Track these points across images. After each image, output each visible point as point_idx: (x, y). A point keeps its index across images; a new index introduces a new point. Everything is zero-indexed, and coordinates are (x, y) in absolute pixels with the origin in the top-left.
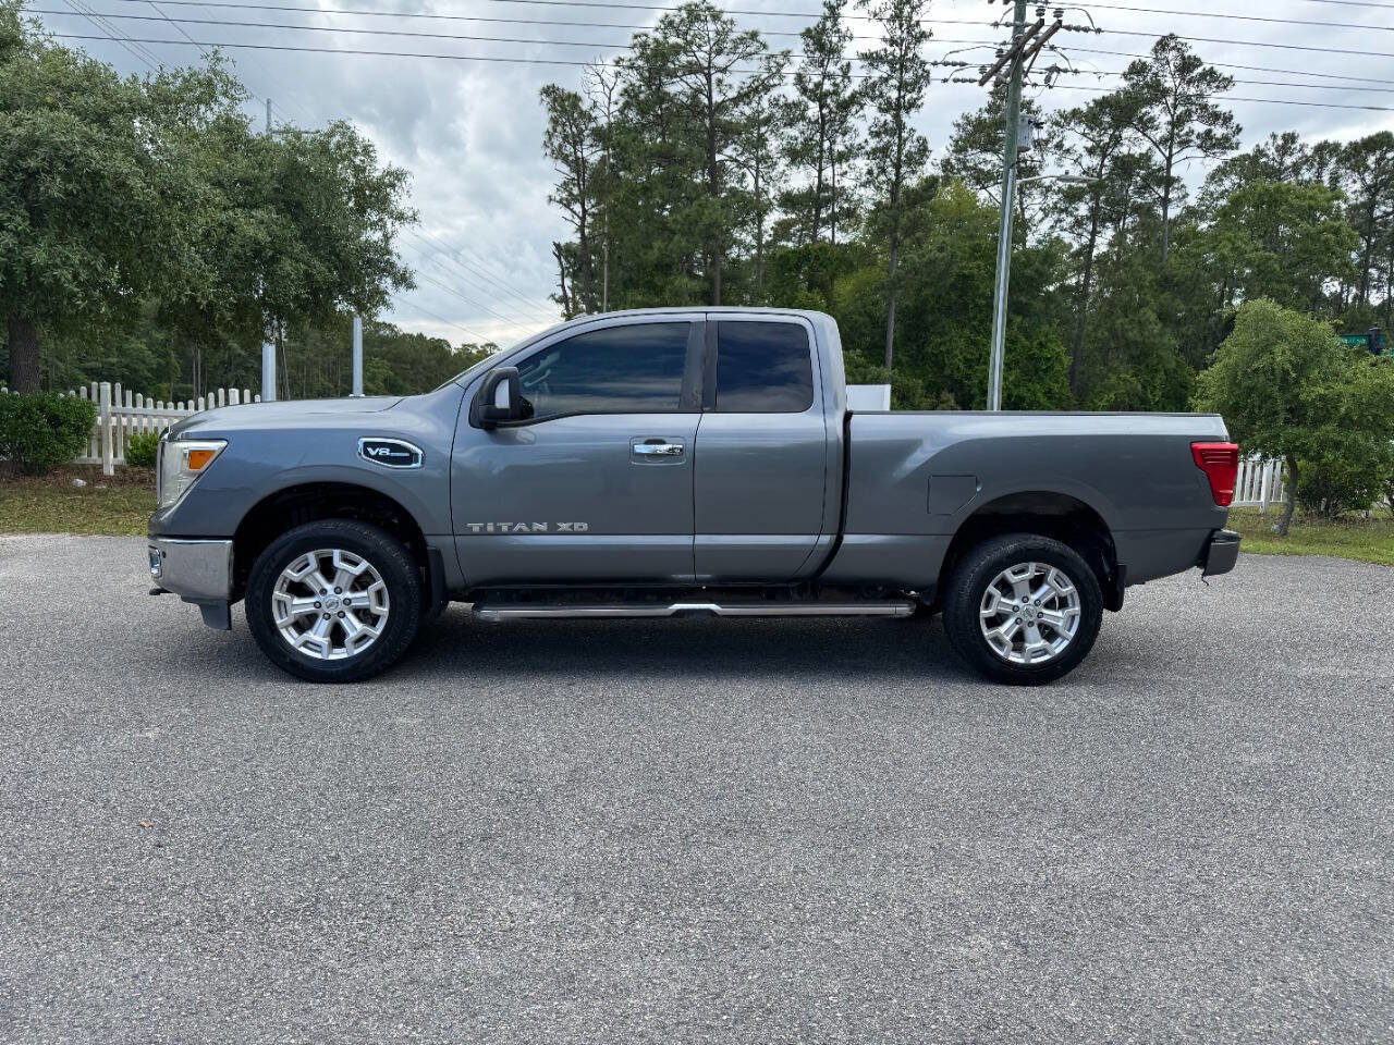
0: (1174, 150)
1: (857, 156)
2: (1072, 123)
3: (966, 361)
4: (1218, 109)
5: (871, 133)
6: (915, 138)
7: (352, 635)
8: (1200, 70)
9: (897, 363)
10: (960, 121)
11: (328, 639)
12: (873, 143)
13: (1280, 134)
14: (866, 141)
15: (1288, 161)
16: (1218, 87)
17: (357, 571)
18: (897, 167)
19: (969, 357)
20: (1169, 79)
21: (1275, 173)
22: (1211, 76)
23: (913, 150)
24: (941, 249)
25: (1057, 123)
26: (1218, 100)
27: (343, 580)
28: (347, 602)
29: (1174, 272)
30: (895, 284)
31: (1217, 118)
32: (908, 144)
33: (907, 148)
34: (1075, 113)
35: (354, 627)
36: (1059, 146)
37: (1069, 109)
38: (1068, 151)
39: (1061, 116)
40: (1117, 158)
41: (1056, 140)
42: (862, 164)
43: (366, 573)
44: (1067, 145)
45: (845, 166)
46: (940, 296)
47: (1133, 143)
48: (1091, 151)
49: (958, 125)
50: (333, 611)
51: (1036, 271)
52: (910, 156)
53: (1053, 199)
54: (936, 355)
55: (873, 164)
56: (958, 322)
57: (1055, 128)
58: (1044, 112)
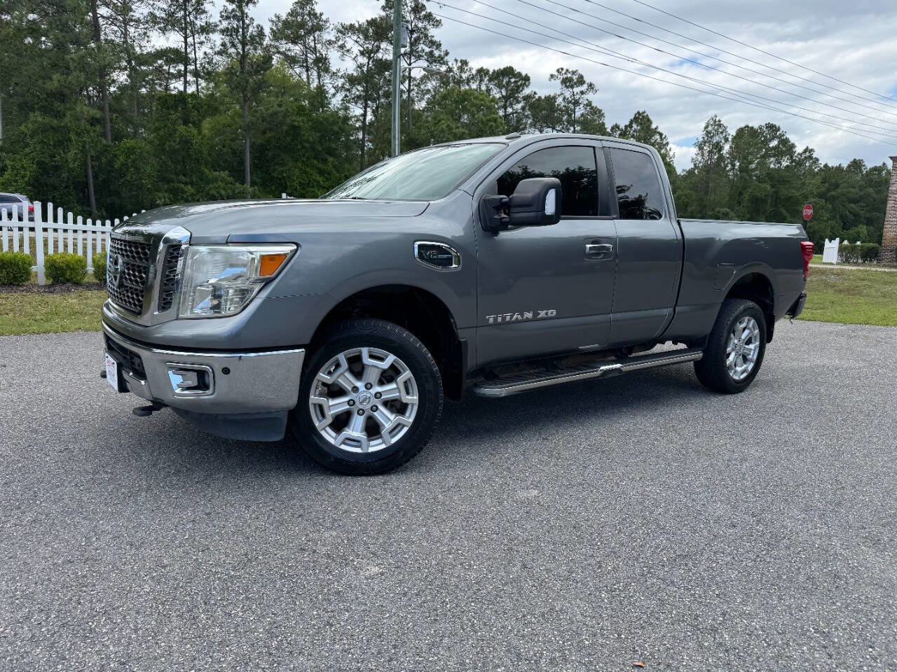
0: (412, 61)
1: (214, 31)
2: (350, 34)
3: (300, 184)
4: (433, 39)
5: (222, 16)
6: (255, 25)
7: (387, 426)
8: (424, 13)
9: (253, 184)
10: (274, 19)
11: (364, 433)
12: (225, 24)
13: (459, 60)
14: (220, 21)
15: (464, 76)
16: (433, 25)
17: (385, 365)
18: (244, 44)
19: (302, 181)
20: (408, 14)
21: (459, 82)
22: (429, 17)
23: (254, 33)
24: (280, 106)
25: (341, 32)
26: (434, 32)
27: (372, 376)
28: (378, 395)
29: (417, 137)
30: (248, 128)
31: (433, 43)
32: (251, 29)
33: (250, 31)
34: (352, 26)
35: (387, 418)
36: (342, 47)
37: (348, 23)
38: (348, 51)
39: (343, 27)
40: (377, 60)
41: (341, 42)
42: (217, 38)
43: (392, 367)
44: (348, 46)
45: (203, 38)
46: (279, 139)
47: (386, 52)
48: (362, 53)
49: (272, 21)
50: (367, 406)
51: (340, 128)
52: (252, 37)
53: (340, 82)
54: (280, 180)
55: (227, 39)
56: (293, 157)
57: (340, 34)
58: (331, 22)
